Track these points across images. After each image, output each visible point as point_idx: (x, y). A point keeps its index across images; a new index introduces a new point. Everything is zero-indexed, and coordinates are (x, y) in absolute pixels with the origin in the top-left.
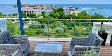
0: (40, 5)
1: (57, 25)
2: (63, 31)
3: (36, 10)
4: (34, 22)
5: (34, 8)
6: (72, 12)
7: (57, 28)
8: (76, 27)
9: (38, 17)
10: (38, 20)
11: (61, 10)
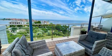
0: (25, 19)
1: (38, 31)
2: (42, 34)
3: (22, 22)
4: (21, 30)
5: (20, 21)
6: (46, 24)
7: (38, 33)
8: (49, 31)
9: (24, 26)
10: (25, 28)
11: (39, 22)
